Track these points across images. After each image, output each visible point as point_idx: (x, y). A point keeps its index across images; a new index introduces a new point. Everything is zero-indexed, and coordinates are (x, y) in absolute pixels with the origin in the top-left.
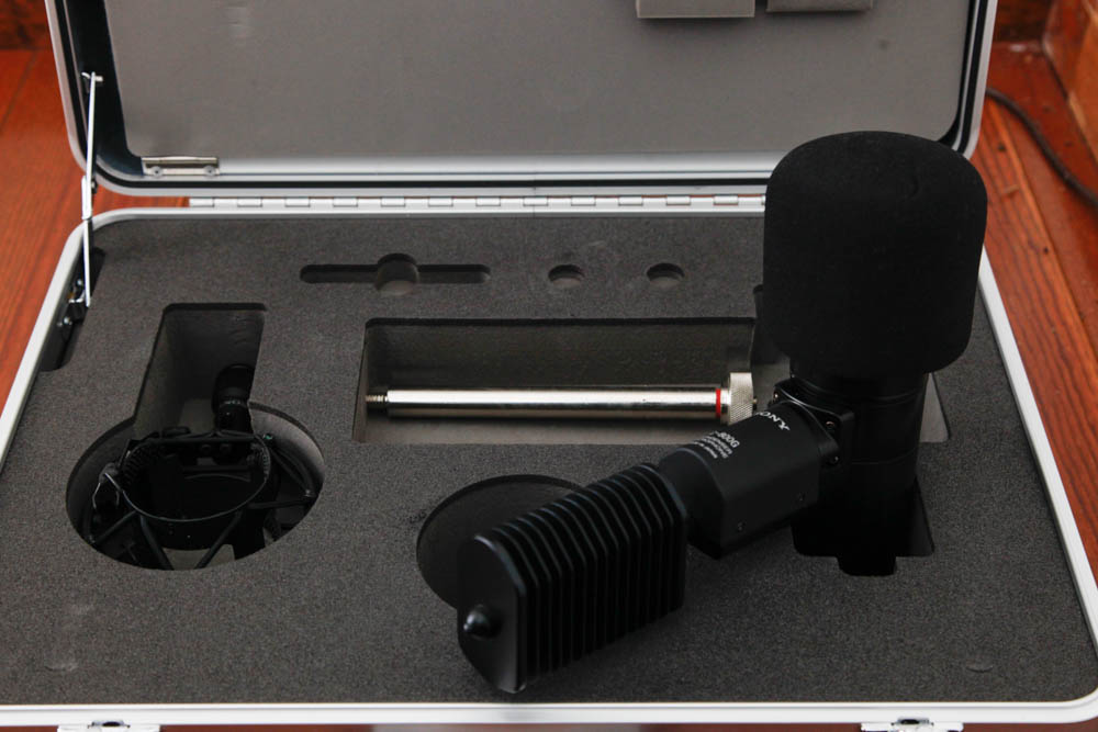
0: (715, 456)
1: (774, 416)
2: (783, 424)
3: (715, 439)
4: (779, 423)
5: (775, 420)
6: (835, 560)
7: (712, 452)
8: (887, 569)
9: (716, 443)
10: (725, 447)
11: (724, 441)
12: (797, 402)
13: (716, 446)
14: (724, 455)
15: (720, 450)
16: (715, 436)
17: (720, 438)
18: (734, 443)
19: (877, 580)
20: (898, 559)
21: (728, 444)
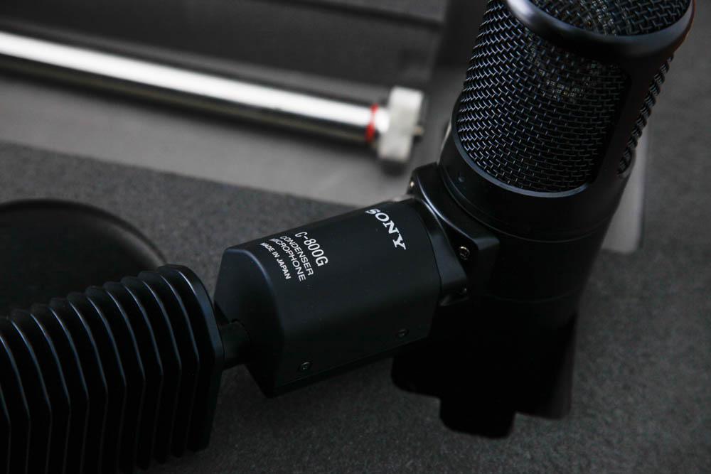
0: (288, 277)
1: (392, 224)
2: (400, 238)
3: (297, 248)
4: (395, 236)
5: (391, 231)
6: (437, 402)
7: (286, 271)
8: (499, 429)
9: (297, 256)
10: (306, 264)
11: (307, 253)
12: (431, 207)
13: (294, 260)
14: (301, 276)
15: (298, 268)
16: (300, 241)
17: (304, 248)
18: (321, 259)
19: (482, 443)
20: (518, 416)
21: (312, 260)
